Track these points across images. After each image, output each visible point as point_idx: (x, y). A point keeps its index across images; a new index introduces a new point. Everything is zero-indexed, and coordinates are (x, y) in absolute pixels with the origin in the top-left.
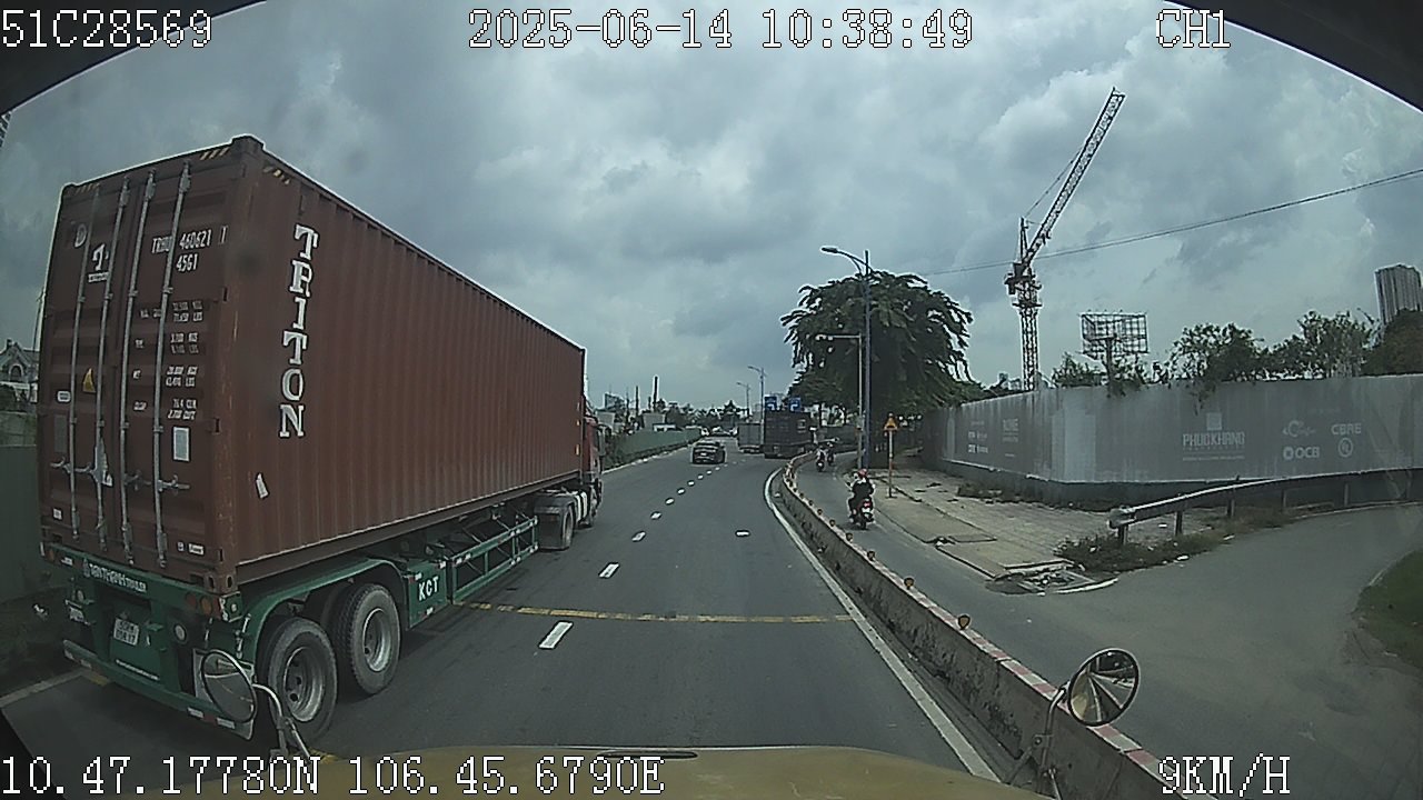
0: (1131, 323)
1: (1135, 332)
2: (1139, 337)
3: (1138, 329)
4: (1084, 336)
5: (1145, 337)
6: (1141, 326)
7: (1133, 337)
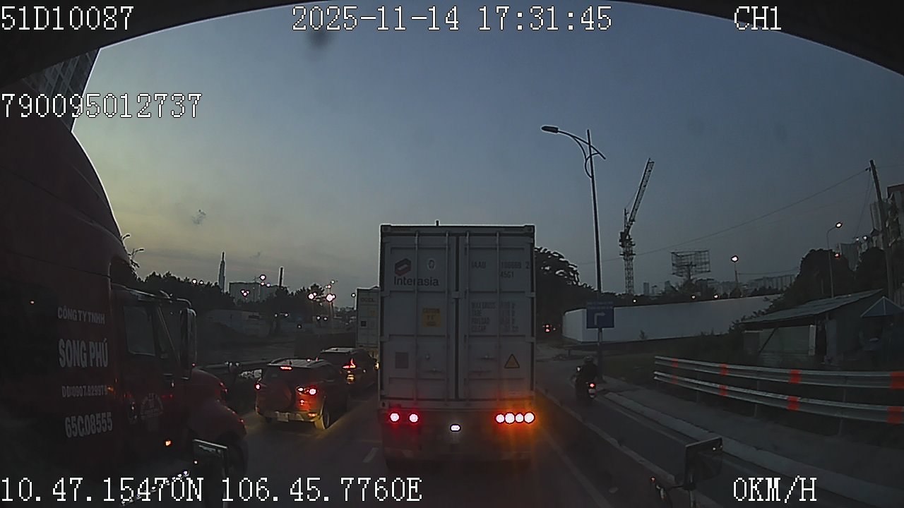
0: (701, 255)
1: (703, 261)
2: (706, 263)
3: (705, 259)
4: (673, 265)
5: (708, 263)
6: (707, 256)
7: (702, 264)
